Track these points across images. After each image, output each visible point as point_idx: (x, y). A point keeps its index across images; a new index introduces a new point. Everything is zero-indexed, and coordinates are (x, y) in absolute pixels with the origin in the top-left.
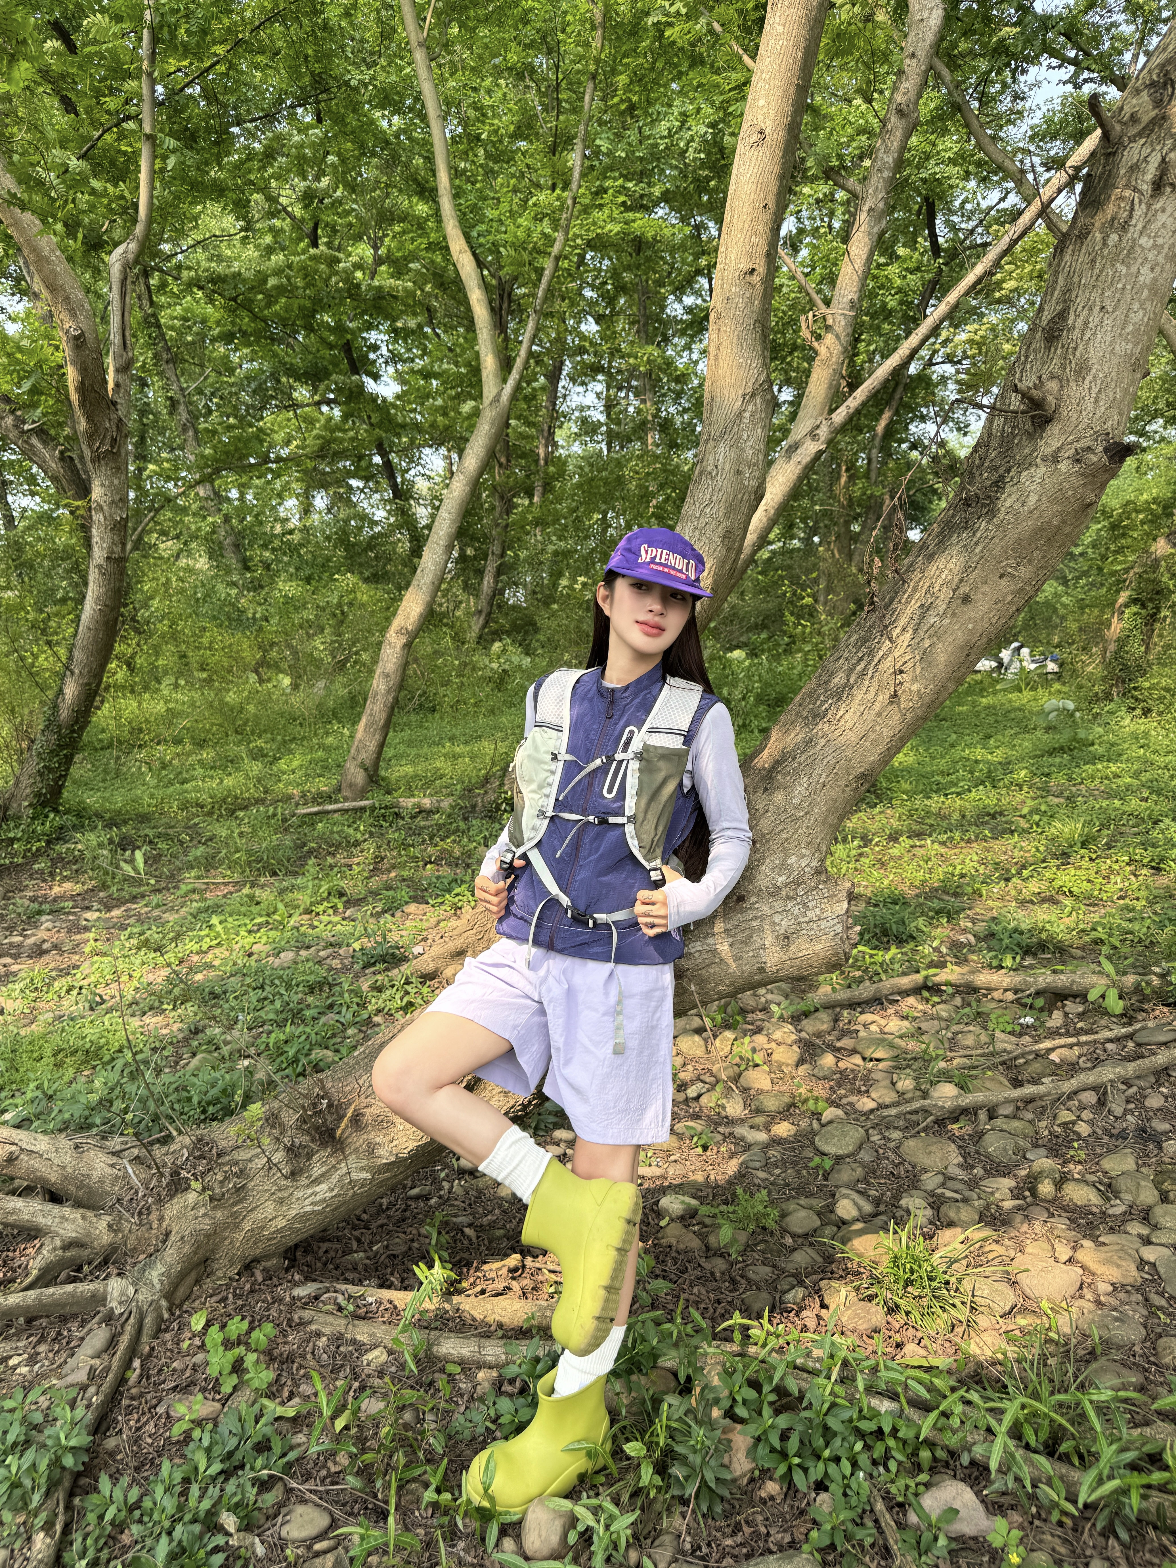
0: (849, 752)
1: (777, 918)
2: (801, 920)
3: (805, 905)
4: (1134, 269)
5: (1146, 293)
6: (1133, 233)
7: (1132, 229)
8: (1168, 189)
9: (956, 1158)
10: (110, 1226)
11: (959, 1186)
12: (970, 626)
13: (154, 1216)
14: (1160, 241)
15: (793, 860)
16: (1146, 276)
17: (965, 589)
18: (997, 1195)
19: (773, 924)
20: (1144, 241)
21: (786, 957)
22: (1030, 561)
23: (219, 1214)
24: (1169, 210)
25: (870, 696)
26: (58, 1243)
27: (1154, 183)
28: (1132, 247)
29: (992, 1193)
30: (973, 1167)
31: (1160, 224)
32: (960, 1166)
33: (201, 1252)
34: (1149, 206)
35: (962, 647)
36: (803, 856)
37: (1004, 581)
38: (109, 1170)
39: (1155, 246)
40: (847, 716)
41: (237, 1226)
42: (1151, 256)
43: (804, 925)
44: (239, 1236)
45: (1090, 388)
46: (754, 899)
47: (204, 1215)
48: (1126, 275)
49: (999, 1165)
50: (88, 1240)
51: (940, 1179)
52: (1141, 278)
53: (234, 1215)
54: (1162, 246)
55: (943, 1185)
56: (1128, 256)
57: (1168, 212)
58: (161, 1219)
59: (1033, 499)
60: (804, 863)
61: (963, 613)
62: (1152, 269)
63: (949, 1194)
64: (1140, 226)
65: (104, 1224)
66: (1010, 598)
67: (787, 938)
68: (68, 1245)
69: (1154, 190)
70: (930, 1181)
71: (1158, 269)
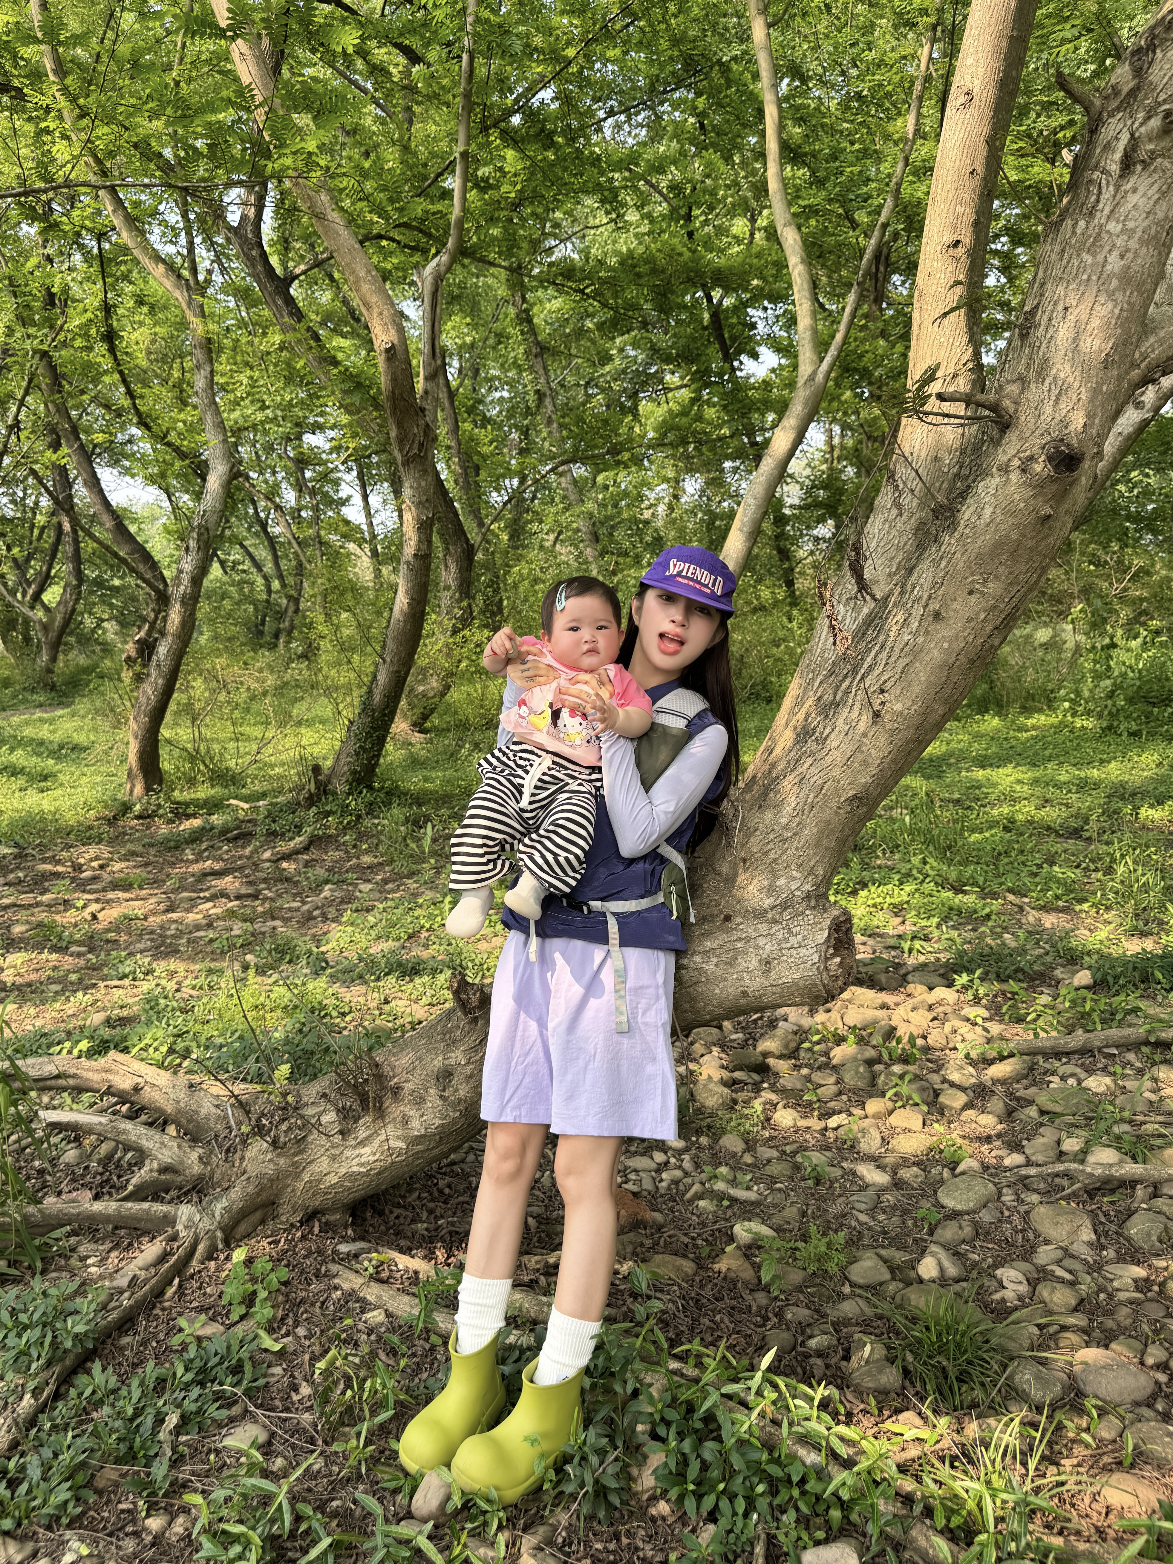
0: (835, 773)
1: (761, 942)
2: (784, 945)
3: (790, 930)
4: (1100, 258)
5: (1115, 283)
6: (1100, 218)
7: (1098, 214)
8: (1139, 168)
9: (1087, 1234)
10: (200, 1158)
11: (1076, 1266)
12: (946, 645)
13: (238, 1155)
14: (1131, 225)
15: (782, 882)
16: (1114, 263)
17: (934, 606)
18: (1116, 1284)
19: (757, 947)
20: (1112, 226)
21: (767, 983)
22: (996, 577)
23: (282, 1161)
24: (1141, 190)
25: (855, 714)
26: (155, 1165)
27: (1122, 162)
28: (1099, 234)
29: (1112, 1280)
30: (1103, 1248)
31: (1130, 206)
32: (1090, 1244)
33: (264, 1195)
34: (1117, 188)
35: (940, 667)
36: (794, 879)
37: (974, 598)
38: (213, 1110)
39: (1124, 231)
40: (833, 736)
41: (298, 1176)
42: (1119, 242)
43: (785, 952)
44: (300, 1185)
45: (1049, 391)
46: (739, 920)
47: (270, 1160)
48: (1092, 265)
49: (1136, 1251)
50: (180, 1167)
51: (1059, 1254)
52: (1109, 267)
53: (295, 1164)
54: (1133, 231)
55: (1058, 1262)
56: (1093, 244)
57: (1140, 193)
58: (242, 1158)
59: (988, 512)
60: (794, 886)
61: (937, 631)
62: (1122, 257)
63: (1060, 1272)
64: (1107, 211)
65: (196, 1155)
66: (982, 616)
67: (768, 963)
68: (165, 1169)
69: (1122, 170)
70: (1045, 1255)
71: (1130, 256)
